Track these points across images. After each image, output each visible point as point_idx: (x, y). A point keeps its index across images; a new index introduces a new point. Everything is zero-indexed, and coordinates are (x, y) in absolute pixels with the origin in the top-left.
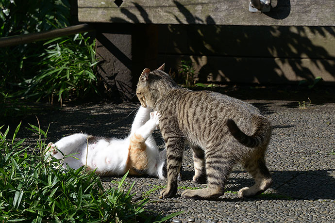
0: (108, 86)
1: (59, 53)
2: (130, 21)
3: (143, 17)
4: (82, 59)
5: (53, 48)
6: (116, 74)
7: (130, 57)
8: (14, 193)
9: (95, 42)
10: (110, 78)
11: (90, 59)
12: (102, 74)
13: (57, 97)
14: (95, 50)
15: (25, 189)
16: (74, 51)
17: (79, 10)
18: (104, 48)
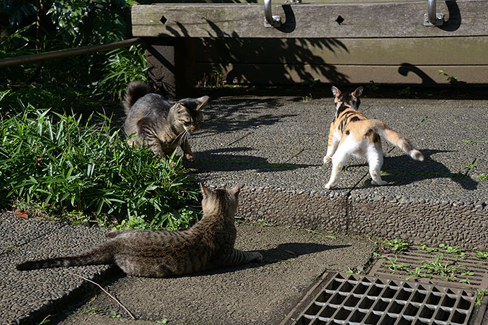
0: (157, 86)
1: (118, 61)
2: (173, 35)
3: (183, 32)
4: (136, 66)
5: (113, 58)
6: (163, 77)
7: (173, 64)
8: (87, 165)
9: (146, 52)
10: (158, 81)
11: (142, 65)
12: (152, 77)
13: (117, 95)
14: (146, 58)
15: (95, 163)
16: (130, 59)
17: (133, 27)
18: (153, 57)
